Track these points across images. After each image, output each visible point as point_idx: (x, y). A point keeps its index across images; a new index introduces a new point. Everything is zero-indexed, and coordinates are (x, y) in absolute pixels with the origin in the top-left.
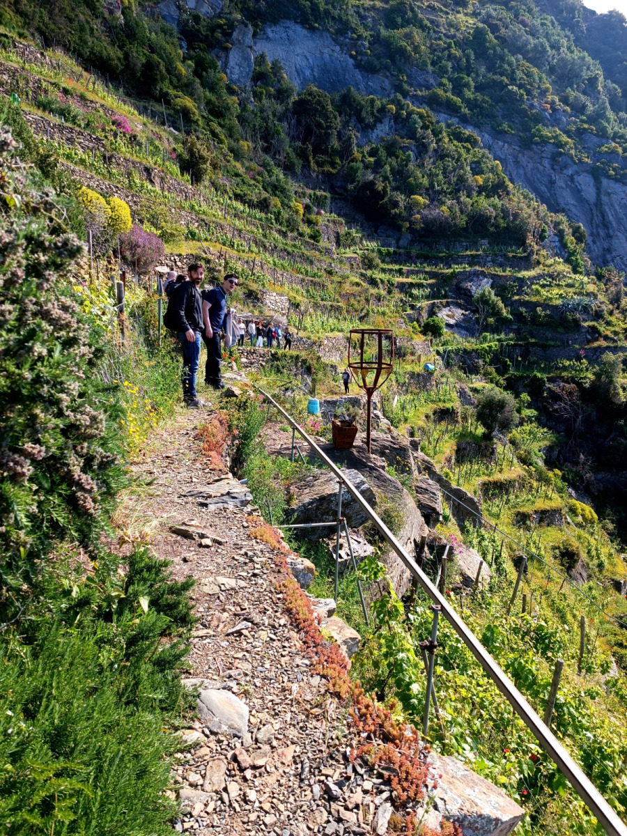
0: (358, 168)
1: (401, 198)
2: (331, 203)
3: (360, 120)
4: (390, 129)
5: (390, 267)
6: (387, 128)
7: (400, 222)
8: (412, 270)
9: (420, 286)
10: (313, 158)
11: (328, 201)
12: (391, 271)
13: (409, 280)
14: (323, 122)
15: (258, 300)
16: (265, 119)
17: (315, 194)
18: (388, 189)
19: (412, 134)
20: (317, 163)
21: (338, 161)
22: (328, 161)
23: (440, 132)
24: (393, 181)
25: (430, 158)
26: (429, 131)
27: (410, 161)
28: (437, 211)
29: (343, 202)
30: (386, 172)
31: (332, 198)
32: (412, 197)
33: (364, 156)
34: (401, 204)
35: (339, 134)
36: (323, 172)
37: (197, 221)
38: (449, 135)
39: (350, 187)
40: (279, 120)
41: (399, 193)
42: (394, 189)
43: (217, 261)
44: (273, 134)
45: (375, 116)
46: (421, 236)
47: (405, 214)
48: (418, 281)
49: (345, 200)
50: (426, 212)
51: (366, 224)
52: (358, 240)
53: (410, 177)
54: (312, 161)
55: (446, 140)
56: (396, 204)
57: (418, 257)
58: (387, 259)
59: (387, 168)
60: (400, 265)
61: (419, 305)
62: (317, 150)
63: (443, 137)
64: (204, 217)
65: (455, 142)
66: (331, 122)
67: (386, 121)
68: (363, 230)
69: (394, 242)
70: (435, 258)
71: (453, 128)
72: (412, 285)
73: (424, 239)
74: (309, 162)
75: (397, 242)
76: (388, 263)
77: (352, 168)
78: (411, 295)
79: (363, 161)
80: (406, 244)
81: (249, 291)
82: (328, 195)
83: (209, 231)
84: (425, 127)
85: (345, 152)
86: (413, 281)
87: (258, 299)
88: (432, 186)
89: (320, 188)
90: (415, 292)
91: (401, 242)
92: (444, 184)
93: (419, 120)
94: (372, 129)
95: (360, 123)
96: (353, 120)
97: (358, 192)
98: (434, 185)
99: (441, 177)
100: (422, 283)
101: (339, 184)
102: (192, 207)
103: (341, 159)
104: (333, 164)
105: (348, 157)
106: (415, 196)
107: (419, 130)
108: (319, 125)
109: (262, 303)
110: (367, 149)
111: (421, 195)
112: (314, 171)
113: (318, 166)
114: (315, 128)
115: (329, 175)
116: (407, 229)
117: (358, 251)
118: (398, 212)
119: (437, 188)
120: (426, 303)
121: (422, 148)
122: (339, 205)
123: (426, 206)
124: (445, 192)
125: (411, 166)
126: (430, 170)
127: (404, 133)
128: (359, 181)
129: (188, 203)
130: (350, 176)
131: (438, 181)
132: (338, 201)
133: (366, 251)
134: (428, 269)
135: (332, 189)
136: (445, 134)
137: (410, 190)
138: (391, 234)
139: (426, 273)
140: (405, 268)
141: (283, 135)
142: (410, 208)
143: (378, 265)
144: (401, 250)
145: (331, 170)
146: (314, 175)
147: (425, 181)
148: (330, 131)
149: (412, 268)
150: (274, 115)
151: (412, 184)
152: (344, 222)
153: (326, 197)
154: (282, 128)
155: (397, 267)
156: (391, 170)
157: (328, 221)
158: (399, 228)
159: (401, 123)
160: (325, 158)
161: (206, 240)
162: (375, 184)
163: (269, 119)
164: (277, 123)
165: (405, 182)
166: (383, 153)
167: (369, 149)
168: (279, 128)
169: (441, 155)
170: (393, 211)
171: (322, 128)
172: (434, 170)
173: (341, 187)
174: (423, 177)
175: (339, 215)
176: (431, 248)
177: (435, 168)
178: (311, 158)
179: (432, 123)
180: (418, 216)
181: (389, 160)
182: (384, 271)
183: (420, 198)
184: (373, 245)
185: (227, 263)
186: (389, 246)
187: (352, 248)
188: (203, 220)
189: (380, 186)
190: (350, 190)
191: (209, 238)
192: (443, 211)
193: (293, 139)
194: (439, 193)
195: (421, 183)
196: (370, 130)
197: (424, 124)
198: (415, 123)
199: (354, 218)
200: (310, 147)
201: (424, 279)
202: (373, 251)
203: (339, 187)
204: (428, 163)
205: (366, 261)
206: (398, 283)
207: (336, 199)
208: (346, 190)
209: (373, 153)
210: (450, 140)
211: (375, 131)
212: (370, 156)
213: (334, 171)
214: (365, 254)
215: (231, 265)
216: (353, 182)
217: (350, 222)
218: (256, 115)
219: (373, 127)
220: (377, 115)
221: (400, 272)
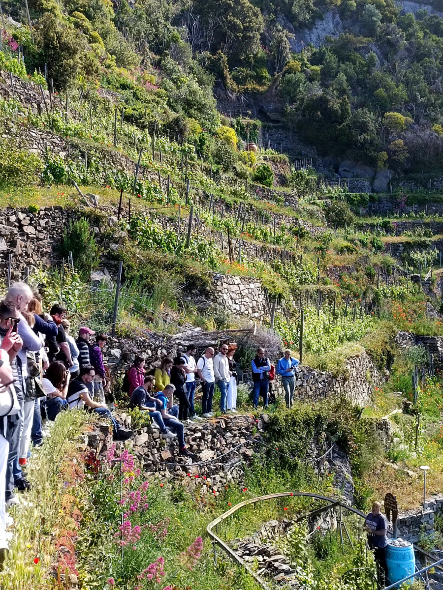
0: (299, 81)
1: (369, 117)
2: (264, 135)
3: (290, 17)
4: (336, 25)
5: (369, 221)
6: (331, 25)
7: (373, 154)
8: (403, 224)
9: (422, 246)
10: (231, 71)
11: (259, 132)
12: (372, 226)
13: (403, 239)
14: (239, 22)
15: (207, 297)
16: (154, 23)
17: (238, 122)
18: (349, 106)
19: (369, 29)
20: (235, 79)
21: (266, 74)
22: (251, 76)
23: (410, 25)
24: (354, 94)
25: (402, 60)
26: (393, 25)
27: (374, 65)
28: (428, 132)
29: (281, 131)
30: (340, 84)
31: (264, 127)
32: (387, 114)
33: (304, 65)
34: (371, 126)
35: (263, 40)
36: (246, 92)
37: (64, 149)
38: (422, 29)
39: (289, 108)
40: (173, 24)
41: (366, 110)
42: (356, 107)
43: (115, 218)
44: (168, 43)
45: (312, 10)
46: (406, 172)
47: (378, 141)
48: (417, 239)
49: (285, 128)
50: (409, 135)
51: (320, 160)
52: (313, 184)
53: (377, 87)
54: (229, 77)
55: (421, 34)
56: (363, 128)
57: (409, 203)
58: (362, 210)
59: (342, 77)
60: (384, 215)
61: (427, 276)
62: (234, 62)
63: (415, 31)
64: (76, 140)
65: (434, 37)
66: (250, 22)
67: (328, 16)
68: (317, 170)
69: (367, 183)
70: (436, 201)
71: (427, 18)
72: (408, 246)
73: (413, 175)
74: (224, 78)
75: (372, 184)
76: (364, 216)
77: (289, 81)
78: (412, 262)
79: (303, 71)
80: (385, 186)
81: (188, 277)
82: (259, 123)
83: (89, 164)
84: (386, 19)
85: (275, 62)
86: (409, 239)
87: (207, 295)
88: (414, 99)
89: (245, 115)
90: (416, 256)
91: (377, 183)
92: (430, 92)
93: (377, 11)
94: (310, 29)
95: (291, 22)
96: (281, 16)
97: (304, 115)
98: (416, 96)
99: (423, 85)
100: (424, 242)
101: (272, 106)
102: (53, 124)
103: (272, 70)
104: (259, 79)
105: (281, 69)
106: (391, 113)
107: (379, 23)
108: (234, 27)
109: (215, 300)
110: (306, 55)
111: (399, 111)
112: (233, 91)
113: (238, 84)
114: (228, 32)
115: (254, 94)
116: (385, 162)
117: (317, 201)
118: (368, 137)
119: (420, 100)
120: (436, 271)
121: (388, 47)
122: (275, 137)
123: (410, 127)
124: (432, 104)
125: (377, 72)
126: (405, 76)
127: (357, 29)
128: (303, 99)
129: (43, 117)
130: (289, 92)
131: (420, 91)
132: (273, 131)
133: (329, 201)
134: (427, 220)
135: (262, 114)
136: (417, 27)
137: (381, 107)
138: (360, 172)
139: (427, 225)
140: (392, 221)
141: (182, 43)
142: (387, 132)
143: (351, 219)
144: (381, 195)
145: (257, 87)
146: (233, 97)
147: (401, 91)
148: (250, 34)
149: (403, 220)
150: (167, 19)
151: (383, 98)
152: (287, 160)
153: (255, 126)
154: (180, 33)
155: (380, 221)
156: (347, 81)
157: (265, 159)
158: (372, 162)
159: (351, 18)
160: (245, 71)
161: (84, 182)
162: (328, 101)
163: (159, 23)
164: (171, 28)
165: (371, 95)
166: (331, 58)
167: (310, 54)
168: (176, 33)
169: (418, 55)
170: (360, 138)
171: (240, 31)
172: (411, 76)
173: (276, 110)
174: (397, 87)
175: (278, 150)
176: (426, 187)
177: (413, 72)
178: (226, 72)
179: (396, 15)
180: (400, 142)
181: (343, 66)
182: (360, 227)
183: (399, 115)
184: (336, 190)
185: (134, 224)
186: (361, 189)
187: (306, 197)
188: (75, 146)
189: (335, 104)
190: (290, 114)
191: (90, 178)
192: (436, 131)
193: (197, 48)
194: (425, 106)
195: (396, 95)
196: (306, 31)
197: (385, 16)
198: (372, 15)
199: (300, 154)
200: (225, 58)
201: (425, 234)
202: (339, 198)
203: (272, 111)
204: (402, 68)
205: (332, 214)
206: (387, 244)
207: (269, 127)
208: (283, 113)
209: (316, 59)
210: (426, 33)
211: (314, 30)
212: (312, 64)
213: (261, 89)
214: (327, 205)
215: (143, 226)
216: (292, 101)
217: (296, 159)
218: (140, 17)
219: (309, 26)
220: (315, 9)
221: (386, 227)
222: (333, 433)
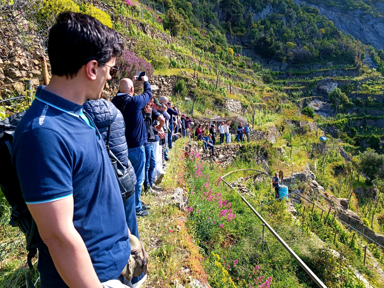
0: (256, 32)
1: (281, 44)
2: (243, 51)
3: (254, 8)
4: (270, 10)
5: (278, 81)
6: (269, 10)
7: (281, 57)
8: (290, 82)
9: (297, 90)
10: (232, 28)
11: (241, 50)
12: (279, 83)
13: (290, 88)
14: (235, 10)
15: (222, 106)
16: (206, 12)
17: (234, 47)
18: (273, 40)
19: (282, 12)
20: (234, 31)
21: (245, 29)
22: (239, 30)
23: (298, 9)
24: (275, 36)
25: (294, 22)
26: (292, 9)
27: (283, 25)
28: (302, 49)
29: (249, 50)
30: (271, 32)
31: (243, 48)
32: (287, 43)
33: (258, 25)
34: (281, 47)
35: (244, 16)
36: (237, 36)
37: (176, 56)
38: (302, 10)
39: (252, 41)
40: (213, 12)
41: (280, 41)
42: (276, 40)
43: (193, 79)
44: (211, 18)
45: (262, 5)
46: (293, 64)
47: (283, 53)
48: (295, 88)
49: (250, 49)
50: (295, 50)
51: (262, 60)
52: (259, 68)
53: (284, 33)
54: (231, 30)
55: (302, 13)
56: (278, 48)
57: (293, 75)
58: (276, 78)
59: (272, 29)
60: (284, 79)
61: (298, 101)
62: (233, 25)
63: (300, 11)
64: (180, 53)
65: (307, 13)
66: (240, 10)
67: (268, 7)
68: (261, 63)
69: (278, 68)
70: (303, 74)
71: (304, 6)
72: (292, 90)
73: (295, 65)
74: (230, 31)
75: (280, 68)
76: (277, 80)
77: (252, 32)
78: (293, 96)
79: (258, 28)
80: (285, 69)
81: (216, 99)
82: (241, 47)
83: (184, 61)
84: (289, 7)
85: (248, 24)
86: (292, 88)
87: (222, 105)
88: (297, 37)
89: (237, 44)
90: (294, 94)
91: (282, 68)
92: (304, 34)
93: (286, 4)
94: (261, 12)
95: (254, 9)
96: (251, 8)
97: (257, 44)
98: (298, 36)
99: (301, 31)
100: (298, 89)
101: (246, 41)
102: (172, 48)
103: (246, 27)
104: (242, 31)
105: (250, 27)
106: (289, 42)
107: (286, 9)
108: (234, 12)
109: (225, 107)
110: (259, 22)
111: (292, 41)
112: (233, 35)
113: (234, 33)
114: (232, 14)
115: (240, 37)
116: (285, 60)
117: (261, 74)
118: (280, 51)
119: (300, 37)
120: (301, 99)
121: (289, 18)
122: (247, 52)
123: (295, 47)
124: (304, 39)
125: (284, 27)
126: (295, 28)
127: (278, 11)
128: (257, 38)
129: (169, 45)
130: (252, 36)
131: (300, 34)
132: (246, 50)
133: (265, 74)
134: (299, 81)
135: (243, 44)
136: (300, 10)
137: (285, 40)
138: (276, 64)
139: (299, 83)
140: (287, 81)
141: (215, 18)
142: (287, 49)
143: (272, 80)
144: (283, 72)
145: (241, 34)
146: (233, 37)
147: (293, 34)
148: (239, 14)
149: (291, 81)
150: (210, 10)
151: (286, 37)
152: (251, 60)
153: (240, 48)
154: (215, 15)
155: (282, 81)
156: (273, 31)
157: (243, 59)
158: (280, 60)
159: (276, 7)
160: (238, 28)
161: (183, 67)
162: (266, 38)
163: (208, 11)
164: (212, 13)
165: (282, 36)
166: (268, 23)
168: (213, 15)
169: (300, 20)
170: (277, 52)
171: (235, 13)
173: (247, 42)
174: (292, 32)
175: (247, 56)
176: (299, 69)
177: (298, 27)
178: (230, 29)
179: (293, 5)
180: (291, 53)
181: (272, 25)
182: (275, 84)
183: (292, 43)
184: (267, 70)
185: (199, 81)
186: (276, 70)
187: (257, 73)
188: (180, 55)
189: (269, 39)
190: (252, 43)
191: (184, 66)
192: (305, 49)
193: (221, 20)
194: (301, 40)
195: (291, 36)
196: (260, 12)
197: (289, 6)
198: (284, 6)
199: (255, 58)
200: (230, 23)
201: (298, 86)
202: (268, 73)
203: (246, 42)
204: (294, 25)
205: (266, 79)
206: (284, 89)
207: (245, 48)
208: (250, 43)
209: (263, 23)
210: (303, 12)
211: (262, 12)
212: (261, 25)
213: (243, 35)
214: (264, 76)
215: (202, 82)
216: (253, 39)
218: (201, 9)
219: (261, 11)
220: (263, 4)
221: (284, 84)
222: (263, 151)
